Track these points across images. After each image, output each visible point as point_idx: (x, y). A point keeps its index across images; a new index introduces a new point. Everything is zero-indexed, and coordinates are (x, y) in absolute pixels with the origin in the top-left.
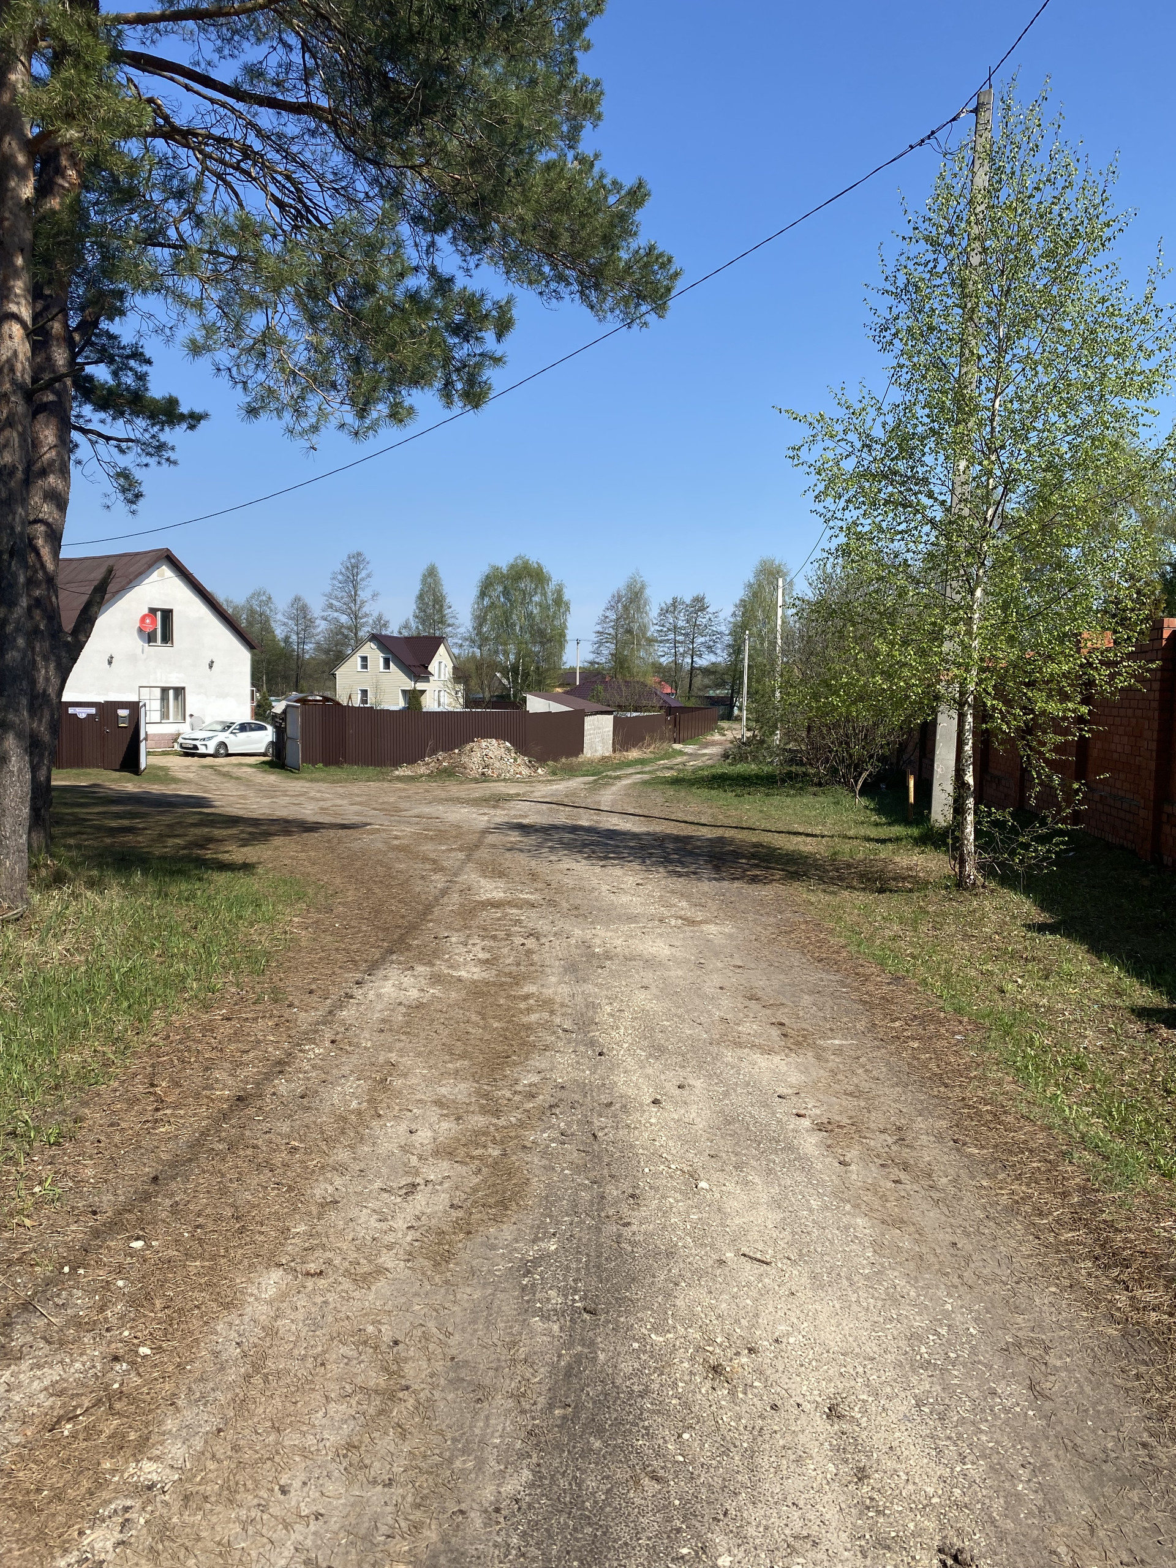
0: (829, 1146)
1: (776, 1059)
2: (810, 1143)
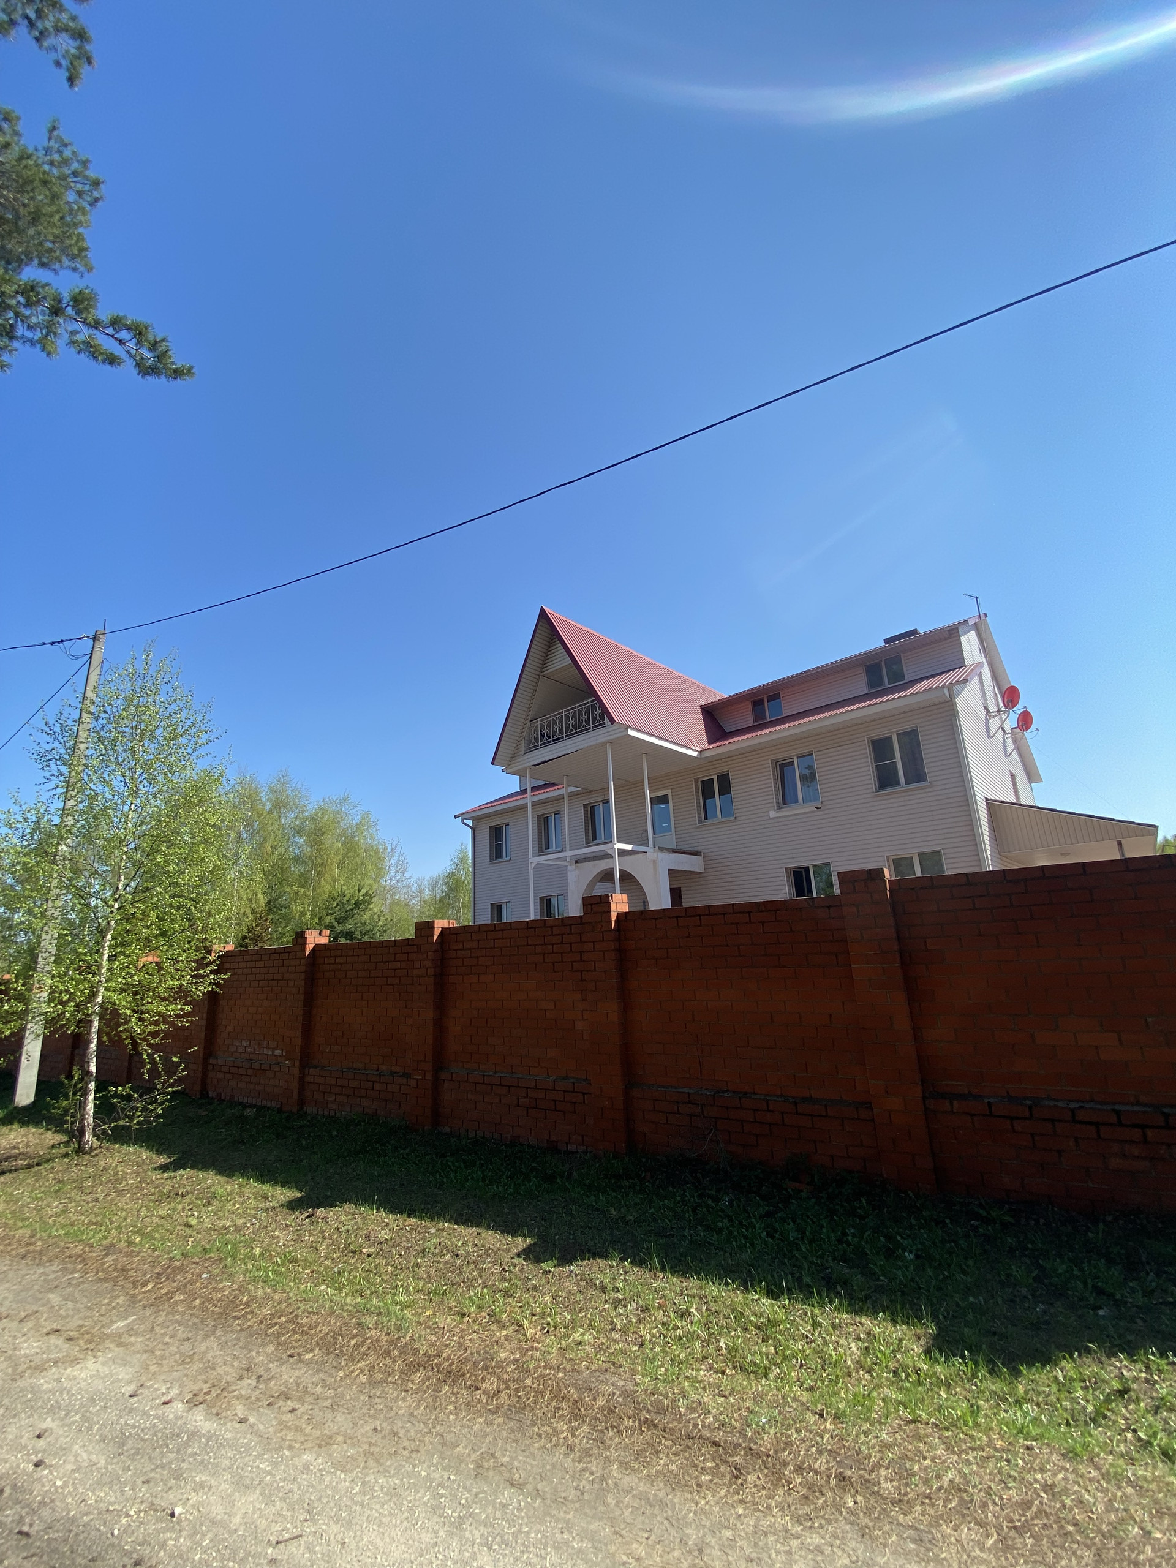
0: (217, 1414)
1: (90, 1364)
2: (199, 1419)
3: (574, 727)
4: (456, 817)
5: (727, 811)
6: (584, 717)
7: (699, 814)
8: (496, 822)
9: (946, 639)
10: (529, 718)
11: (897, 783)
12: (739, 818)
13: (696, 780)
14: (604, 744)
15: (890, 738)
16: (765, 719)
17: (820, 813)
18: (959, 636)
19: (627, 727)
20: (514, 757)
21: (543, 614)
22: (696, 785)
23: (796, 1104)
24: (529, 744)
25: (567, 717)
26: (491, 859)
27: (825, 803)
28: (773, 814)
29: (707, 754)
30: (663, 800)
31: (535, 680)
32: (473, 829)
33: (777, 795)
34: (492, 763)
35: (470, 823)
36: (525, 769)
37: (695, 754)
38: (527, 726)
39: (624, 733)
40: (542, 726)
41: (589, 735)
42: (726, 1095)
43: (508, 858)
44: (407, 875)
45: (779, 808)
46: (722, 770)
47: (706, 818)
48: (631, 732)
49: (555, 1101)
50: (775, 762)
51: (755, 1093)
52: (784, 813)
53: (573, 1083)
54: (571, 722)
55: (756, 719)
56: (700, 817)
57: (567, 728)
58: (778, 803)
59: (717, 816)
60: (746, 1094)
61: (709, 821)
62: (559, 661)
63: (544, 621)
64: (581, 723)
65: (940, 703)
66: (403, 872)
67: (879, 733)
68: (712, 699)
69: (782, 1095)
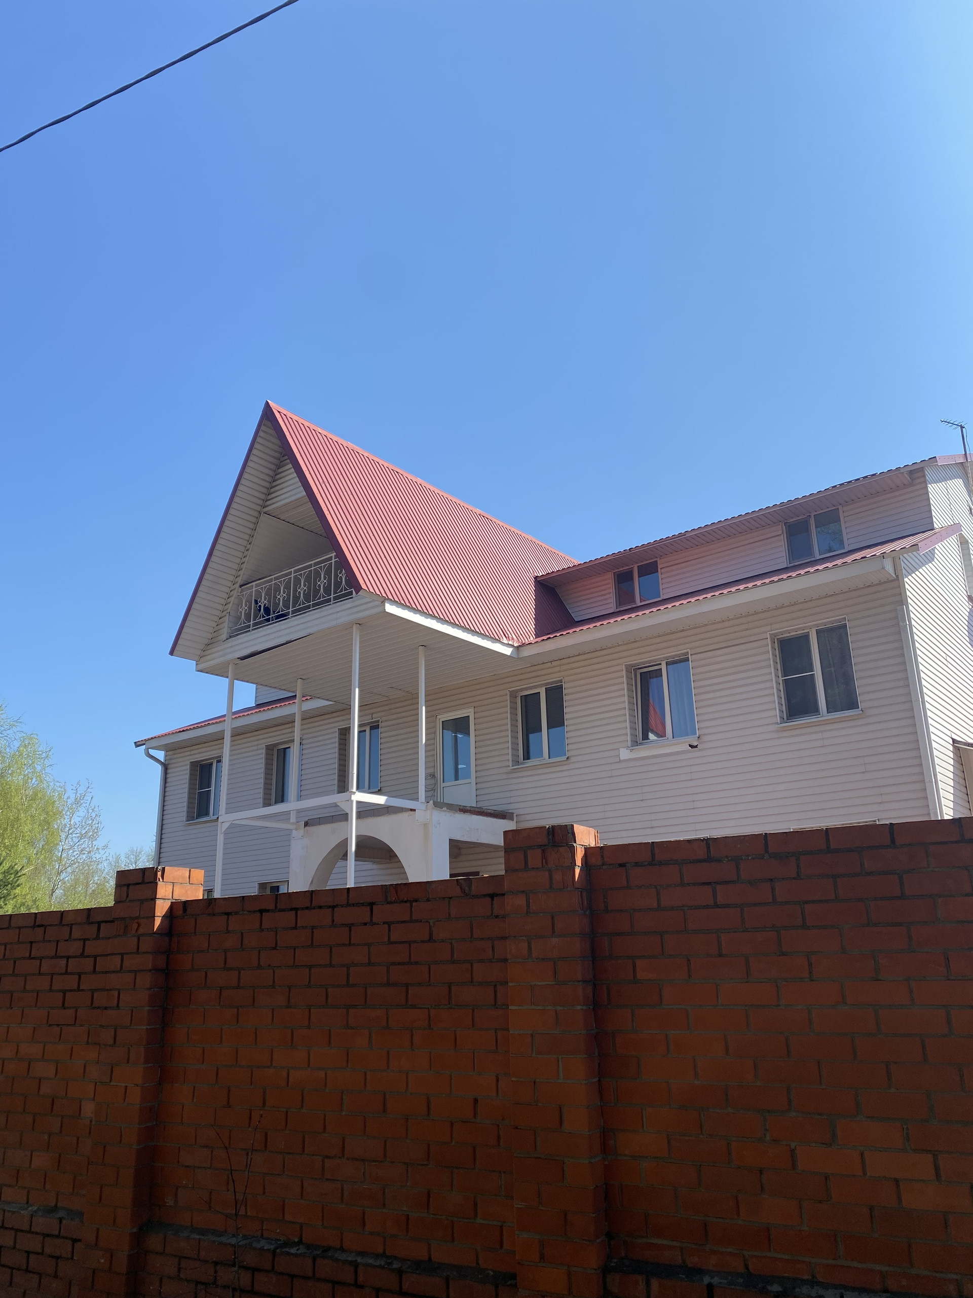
3: (307, 598)
4: (137, 745)
5: (557, 749)
6: (322, 582)
7: (515, 749)
8: (202, 755)
9: (905, 486)
10: (240, 581)
11: (815, 710)
12: (573, 759)
13: (513, 695)
14: (348, 627)
15: (806, 637)
16: (634, 601)
17: (695, 753)
18: (925, 483)
19: (384, 600)
20: (210, 643)
21: (268, 415)
22: (513, 703)
23: (400, 1272)
24: (236, 624)
25: (297, 581)
26: (190, 817)
27: (704, 739)
28: (625, 754)
29: (526, 652)
30: (460, 726)
31: (254, 520)
32: (166, 767)
33: (633, 722)
34: (172, 653)
35: (160, 755)
36: (227, 664)
37: (508, 651)
38: (234, 593)
39: (380, 609)
40: (259, 594)
41: (327, 610)
42: (293, 1251)
43: (215, 817)
44: (99, 843)
45: (635, 743)
46: (553, 678)
47: (527, 756)
48: (390, 608)
49: (28, 1253)
50: (632, 670)
51: (342, 1249)
52: (642, 752)
53: (61, 1220)
54: (302, 589)
55: (620, 602)
56: (515, 756)
57: (296, 599)
58: (634, 736)
59: (542, 756)
60: (327, 1249)
61: (529, 763)
62: (290, 491)
63: (269, 424)
64: (317, 591)
65: (880, 584)
66: (93, 838)
67: (790, 628)
68: (555, 567)
69: (384, 1255)
